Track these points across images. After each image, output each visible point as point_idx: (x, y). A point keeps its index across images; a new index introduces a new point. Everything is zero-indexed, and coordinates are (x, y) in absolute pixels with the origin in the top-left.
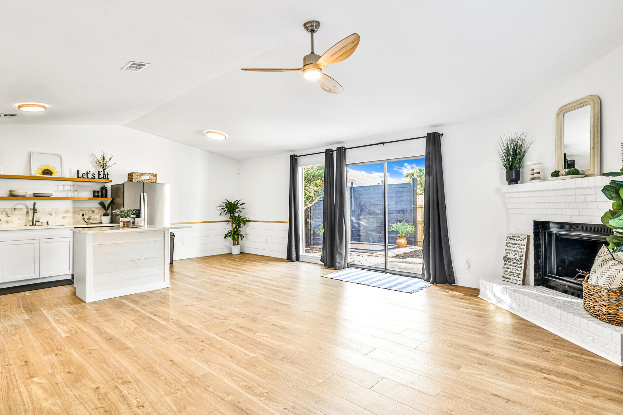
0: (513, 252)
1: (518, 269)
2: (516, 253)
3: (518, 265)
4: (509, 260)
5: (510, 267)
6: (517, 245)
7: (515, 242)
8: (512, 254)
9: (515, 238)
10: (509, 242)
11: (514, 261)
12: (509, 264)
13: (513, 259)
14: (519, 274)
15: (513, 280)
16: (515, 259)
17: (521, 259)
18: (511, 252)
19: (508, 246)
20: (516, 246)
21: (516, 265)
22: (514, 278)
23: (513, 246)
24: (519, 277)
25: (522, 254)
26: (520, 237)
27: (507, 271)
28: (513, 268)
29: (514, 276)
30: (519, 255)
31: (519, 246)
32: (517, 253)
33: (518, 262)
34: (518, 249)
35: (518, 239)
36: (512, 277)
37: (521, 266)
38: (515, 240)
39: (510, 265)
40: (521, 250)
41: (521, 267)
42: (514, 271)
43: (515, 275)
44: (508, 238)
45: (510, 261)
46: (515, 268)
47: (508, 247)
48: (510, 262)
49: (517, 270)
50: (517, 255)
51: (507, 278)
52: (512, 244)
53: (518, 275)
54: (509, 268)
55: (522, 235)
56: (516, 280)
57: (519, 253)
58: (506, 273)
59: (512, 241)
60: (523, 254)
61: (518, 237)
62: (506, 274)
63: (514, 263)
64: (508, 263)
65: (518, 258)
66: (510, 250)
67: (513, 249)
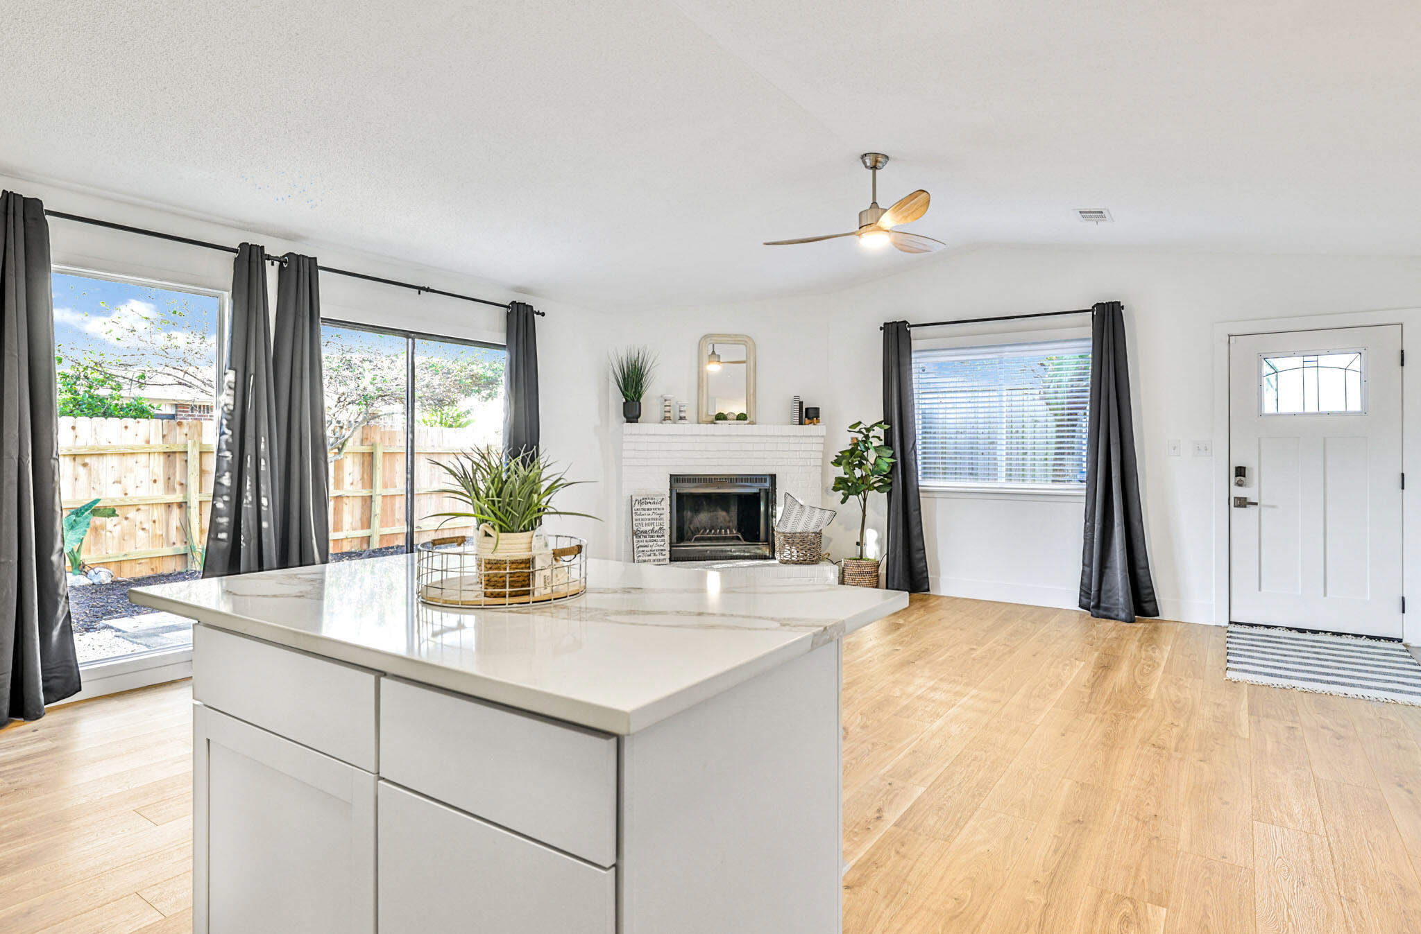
0: (647, 522)
1: (659, 543)
2: (652, 522)
3: (659, 539)
4: (643, 535)
5: (646, 544)
6: (653, 511)
7: (649, 506)
8: (647, 525)
9: (648, 501)
10: (639, 507)
11: (652, 534)
12: (645, 539)
13: (650, 531)
14: (662, 550)
15: (654, 561)
16: (652, 531)
17: (661, 529)
18: (644, 522)
19: (639, 513)
20: (651, 512)
21: (655, 538)
22: (655, 558)
23: (647, 512)
24: (663, 554)
25: (661, 521)
26: (655, 499)
27: (643, 551)
28: (651, 544)
29: (655, 555)
30: (658, 524)
31: (655, 511)
32: (654, 521)
33: (657, 534)
34: (654, 516)
35: (652, 501)
36: (652, 558)
37: (663, 538)
38: (648, 503)
39: (646, 541)
40: (660, 517)
41: (663, 541)
42: (654, 548)
43: (657, 553)
44: (637, 502)
45: (645, 535)
46: (655, 543)
47: (639, 515)
48: (645, 537)
49: (659, 546)
50: (655, 524)
51: (645, 561)
52: (644, 510)
53: (662, 552)
54: (646, 546)
55: (657, 496)
56: (659, 560)
57: (658, 521)
58: (641, 554)
59: (644, 506)
60: (663, 521)
61: (652, 499)
62: (642, 556)
63: (652, 537)
64: (642, 539)
65: (657, 528)
66: (643, 520)
67: (647, 517)
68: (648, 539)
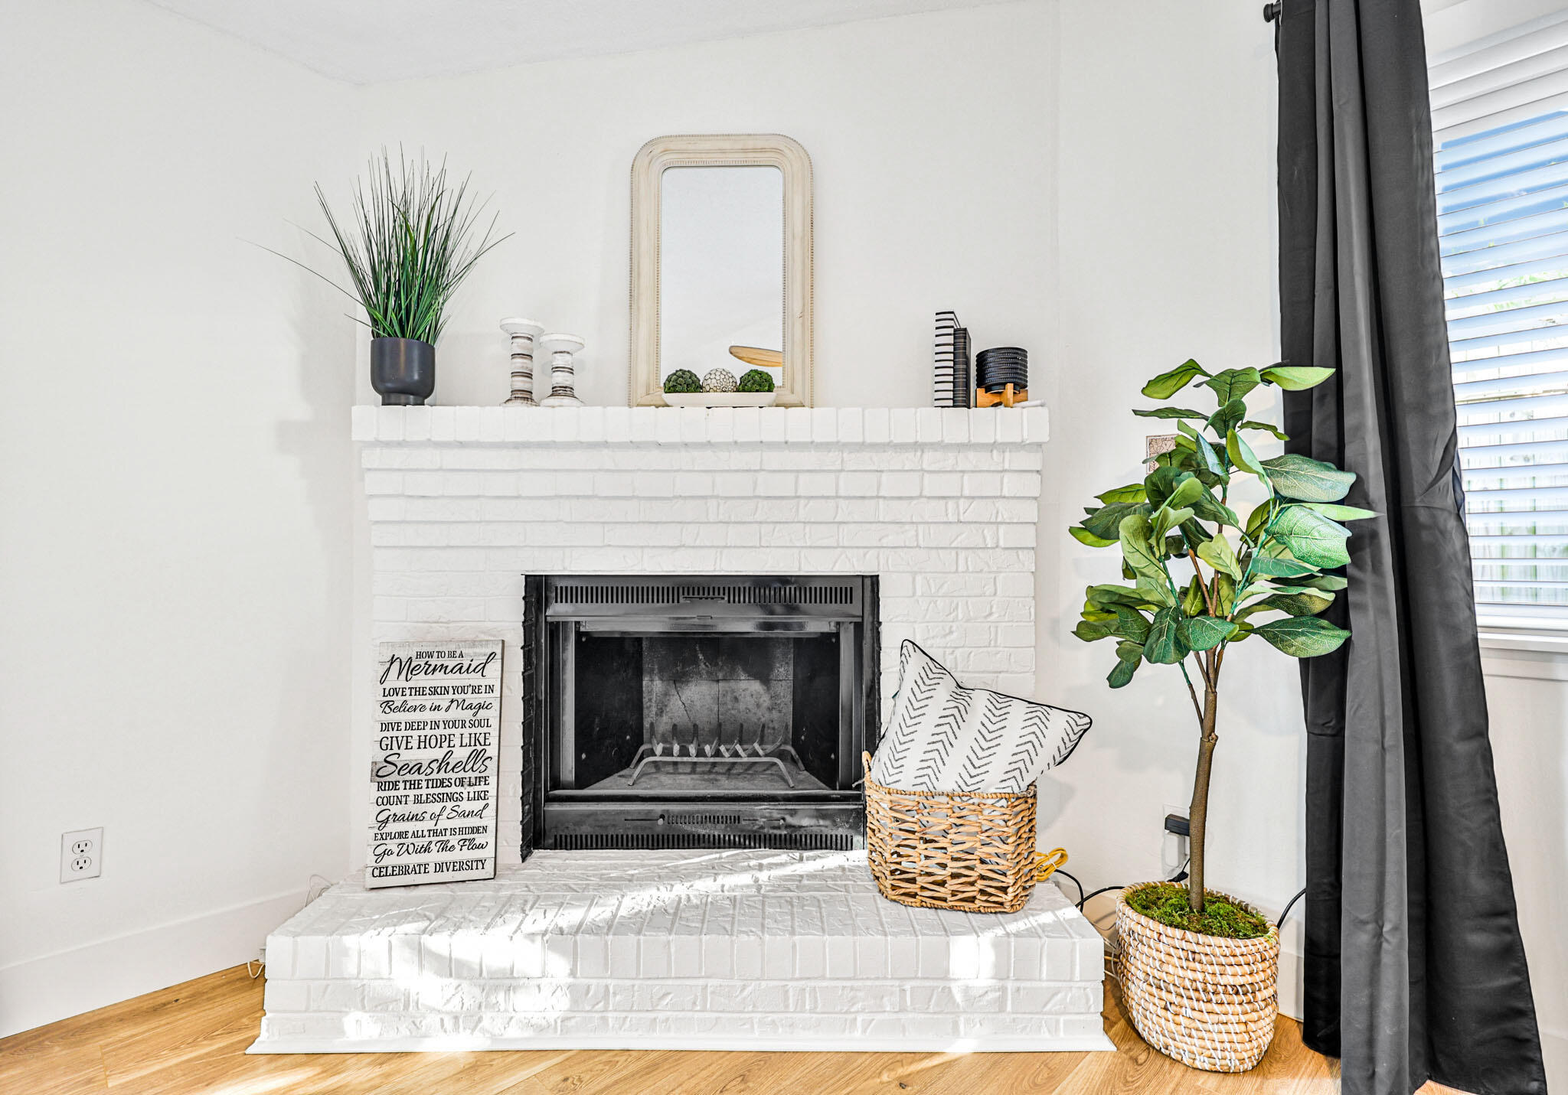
0: (428, 732)
1: (466, 806)
2: (447, 732)
3: (465, 790)
4: (408, 777)
5: (417, 809)
6: (451, 696)
7: (439, 679)
8: (424, 743)
9: (433, 662)
10: (401, 683)
11: (442, 775)
12: (412, 793)
13: (435, 766)
14: (476, 830)
15: (440, 867)
16: (443, 764)
17: (476, 756)
18: (415, 734)
19: (398, 704)
20: (443, 701)
21: (453, 789)
22: (446, 857)
23: (428, 700)
24: (477, 842)
25: (479, 730)
26: (461, 655)
27: (402, 835)
28: (436, 808)
29: (445, 847)
30: (466, 741)
31: (459, 697)
32: (453, 731)
33: (462, 774)
34: (455, 713)
35: (451, 663)
36: (435, 857)
37: (482, 788)
38: (434, 670)
39: (418, 800)
40: (475, 715)
41: (481, 796)
42: (443, 823)
43: (454, 840)
44: (396, 665)
45: (416, 777)
46: (450, 805)
47: (398, 709)
48: (414, 785)
49: (464, 815)
50: (456, 741)
51: (404, 870)
52: (419, 691)
53: (472, 836)
54: (415, 818)
55: (474, 643)
56: (461, 866)
57: (466, 731)
58: (392, 845)
59: (421, 680)
60: (485, 730)
61: (452, 655)
62: (396, 850)
63: (441, 783)
64: (401, 792)
65: (461, 754)
66: (410, 726)
67: (428, 716)
68: (424, 791)
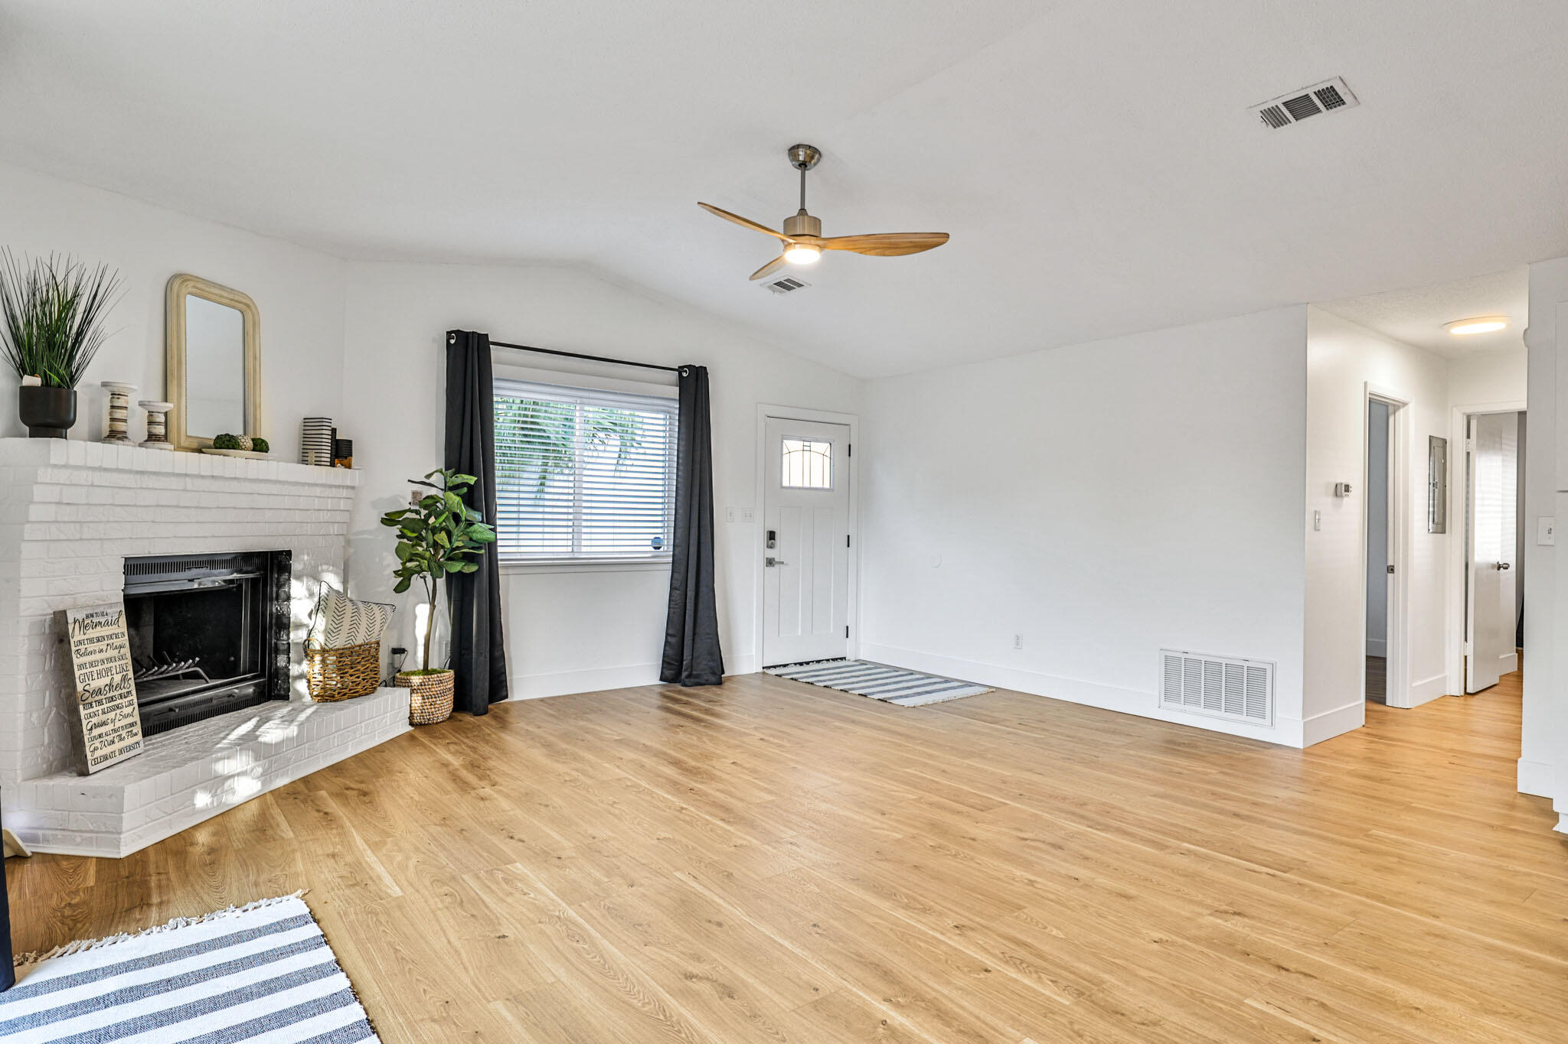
0: (100, 667)
1: (124, 711)
2: (109, 665)
3: (123, 701)
4: (97, 698)
5: (103, 718)
6: (106, 642)
7: (100, 631)
8: (100, 674)
9: (95, 620)
10: (83, 636)
11: (112, 694)
12: (100, 708)
13: (107, 688)
14: (133, 724)
15: (121, 752)
16: (110, 685)
17: (124, 678)
18: (94, 669)
19: (83, 651)
20: (103, 645)
21: (118, 702)
22: (123, 744)
23: (96, 646)
24: (134, 732)
25: (122, 662)
26: (107, 614)
27: (100, 736)
28: (112, 715)
29: (121, 739)
30: (118, 670)
31: (110, 642)
32: (111, 664)
33: (120, 692)
34: (110, 653)
35: (103, 620)
36: (118, 745)
37: (130, 698)
38: (96, 626)
39: (103, 713)
40: (119, 652)
41: (131, 704)
42: (118, 724)
43: (124, 733)
44: (77, 624)
45: (100, 697)
46: (118, 711)
47: (84, 654)
48: (100, 702)
49: (124, 717)
50: (114, 671)
51: (106, 758)
52: (91, 641)
53: (130, 729)
54: (104, 724)
56: (130, 748)
57: (117, 663)
58: (97, 744)
59: (93, 633)
60: (125, 661)
61: (103, 614)
62: (99, 746)
63: (112, 699)
64: (95, 709)
65: (118, 678)
66: (91, 664)
67: (98, 657)
68: (105, 706)
